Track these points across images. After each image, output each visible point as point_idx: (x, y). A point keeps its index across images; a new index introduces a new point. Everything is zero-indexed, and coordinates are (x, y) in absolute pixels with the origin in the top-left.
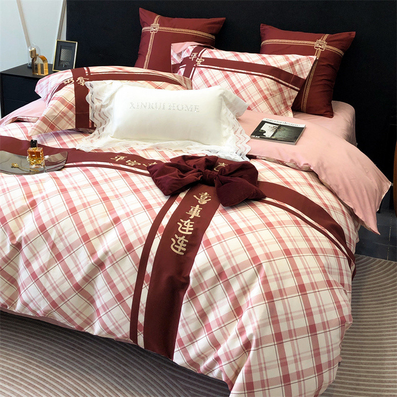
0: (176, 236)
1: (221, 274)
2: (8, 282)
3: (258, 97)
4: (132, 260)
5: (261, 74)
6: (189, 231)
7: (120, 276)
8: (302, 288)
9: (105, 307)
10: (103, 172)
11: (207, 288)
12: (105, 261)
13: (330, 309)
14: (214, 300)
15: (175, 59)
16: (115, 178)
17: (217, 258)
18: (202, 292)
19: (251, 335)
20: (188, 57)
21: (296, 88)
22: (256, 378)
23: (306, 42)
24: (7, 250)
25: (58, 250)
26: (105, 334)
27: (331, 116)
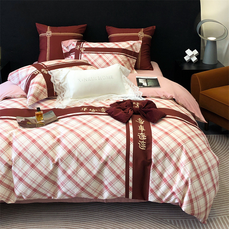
0: (139, 141)
1: (166, 154)
2: (52, 184)
4: (121, 157)
5: (118, 53)
6: (145, 138)
7: (117, 166)
9: (110, 184)
11: (161, 162)
12: (107, 161)
14: (165, 167)
17: (163, 147)
18: (159, 165)
19: (188, 178)
20: (75, 48)
21: (135, 58)
23: (134, 34)
24: (51, 167)
25: (81, 161)
26: (111, 197)
27: (152, 69)
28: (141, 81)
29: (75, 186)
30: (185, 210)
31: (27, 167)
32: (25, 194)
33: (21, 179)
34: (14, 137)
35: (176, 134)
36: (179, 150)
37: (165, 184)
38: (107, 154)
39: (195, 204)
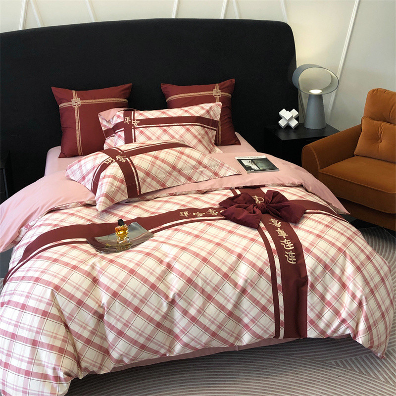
0: (286, 252)
3: (195, 141)
4: (265, 279)
5: (190, 124)
6: (292, 246)
9: (254, 320)
12: (246, 287)
14: (326, 285)
17: (319, 257)
18: (318, 283)
20: (123, 122)
21: (215, 129)
23: (206, 93)
25: (207, 293)
26: (255, 340)
27: (239, 144)
28: (246, 163)
29: (203, 331)
30: (363, 343)
31: (128, 313)
32: (128, 356)
33: (120, 333)
34: (99, 269)
35: (331, 234)
36: (341, 258)
38: (243, 276)
39: (374, 332)
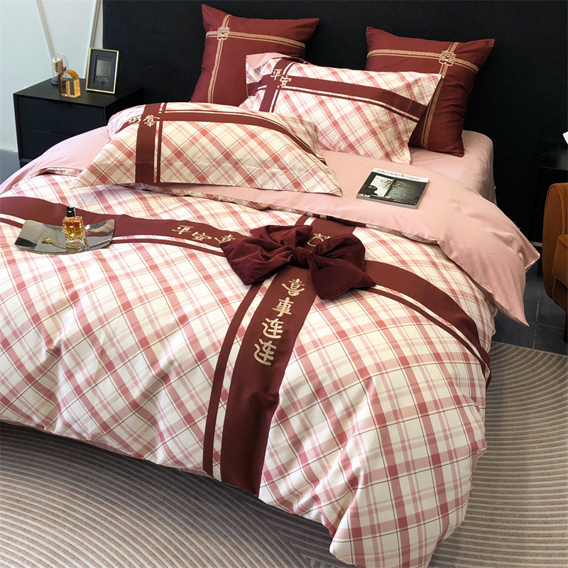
0: (261, 341)
1: (319, 391)
2: (45, 397)
3: (364, 131)
4: (204, 371)
5: (367, 100)
6: (278, 334)
7: (189, 392)
8: (422, 408)
9: (171, 430)
10: (162, 250)
11: (302, 408)
12: (169, 372)
13: (458, 434)
14: (310, 423)
15: (252, 76)
16: (180, 259)
17: (314, 370)
18: (295, 414)
19: (358, 470)
20: (269, 75)
21: (414, 118)
22: (364, 522)
23: (427, 54)
24: (43, 357)
25: (109, 358)
26: (170, 463)
27: (460, 154)
28: (377, 182)
29: (90, 414)
36: (355, 388)
37: (302, 469)
38: (170, 354)
39: (367, 543)
